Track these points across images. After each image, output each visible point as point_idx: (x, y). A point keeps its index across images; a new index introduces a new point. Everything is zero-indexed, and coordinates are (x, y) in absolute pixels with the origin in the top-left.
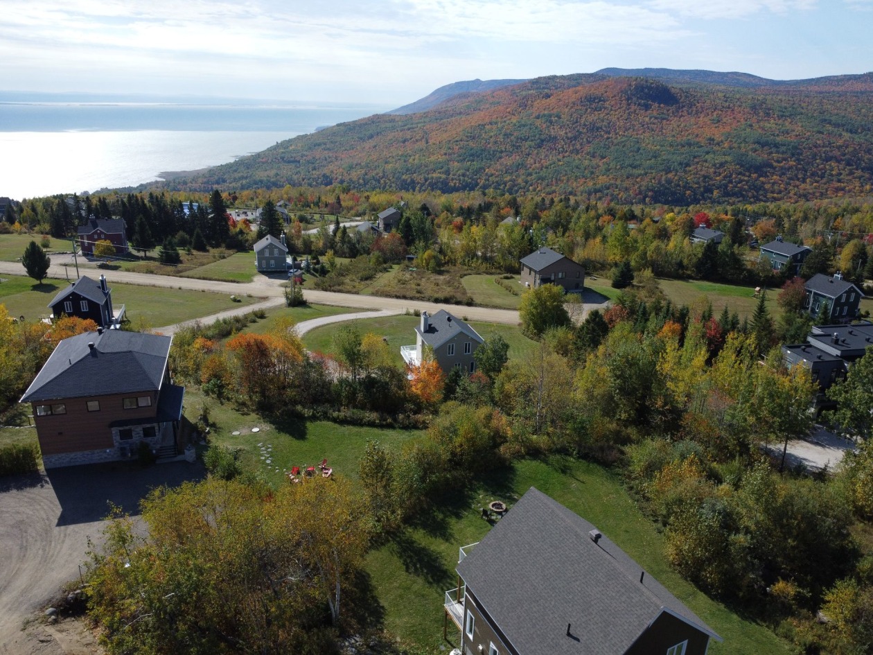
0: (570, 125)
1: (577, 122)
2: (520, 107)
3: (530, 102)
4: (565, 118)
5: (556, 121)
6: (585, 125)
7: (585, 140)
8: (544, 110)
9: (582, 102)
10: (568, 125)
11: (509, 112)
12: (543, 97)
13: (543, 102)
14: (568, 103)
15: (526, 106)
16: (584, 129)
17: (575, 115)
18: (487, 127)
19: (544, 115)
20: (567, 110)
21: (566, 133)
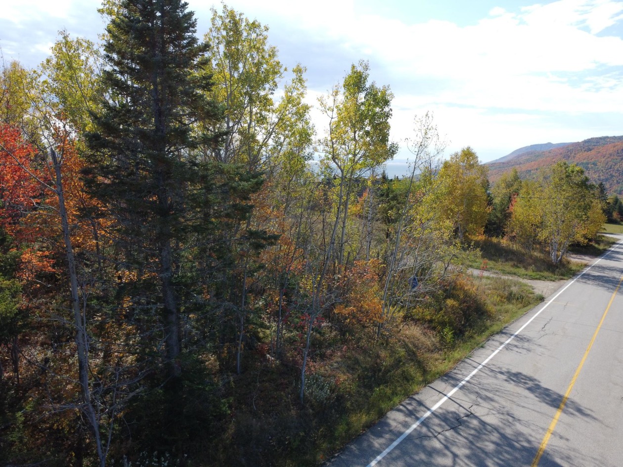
0: (604, 171)
1: (611, 168)
2: (564, 158)
3: (573, 154)
4: (600, 166)
5: (592, 168)
6: (618, 170)
7: (615, 181)
8: (584, 159)
9: (618, 153)
10: (602, 171)
11: (554, 162)
12: (585, 151)
13: (584, 154)
14: (606, 154)
15: (569, 157)
16: (616, 173)
17: (610, 164)
18: (532, 171)
19: (582, 163)
20: (603, 159)
21: (599, 176)
